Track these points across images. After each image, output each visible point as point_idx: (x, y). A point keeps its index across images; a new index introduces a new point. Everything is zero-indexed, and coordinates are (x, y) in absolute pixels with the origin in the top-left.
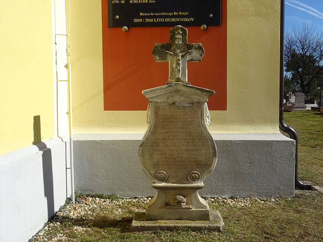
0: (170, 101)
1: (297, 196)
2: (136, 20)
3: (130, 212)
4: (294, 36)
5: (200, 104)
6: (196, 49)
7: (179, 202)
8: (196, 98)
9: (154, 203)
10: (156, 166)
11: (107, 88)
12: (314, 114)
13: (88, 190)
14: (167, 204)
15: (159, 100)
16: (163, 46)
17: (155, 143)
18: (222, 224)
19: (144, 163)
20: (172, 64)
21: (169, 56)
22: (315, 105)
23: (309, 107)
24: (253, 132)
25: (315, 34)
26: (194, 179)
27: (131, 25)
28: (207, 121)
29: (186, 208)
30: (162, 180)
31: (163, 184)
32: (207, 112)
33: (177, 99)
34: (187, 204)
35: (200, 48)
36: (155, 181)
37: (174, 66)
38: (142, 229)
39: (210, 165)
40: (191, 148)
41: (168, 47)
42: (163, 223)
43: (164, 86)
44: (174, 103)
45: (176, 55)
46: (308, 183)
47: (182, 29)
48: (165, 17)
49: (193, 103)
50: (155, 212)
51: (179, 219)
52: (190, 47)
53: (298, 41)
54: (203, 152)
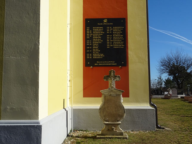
0: (110, 94)
1: (157, 130)
2: (96, 64)
3: (94, 135)
4: (171, 56)
5: (119, 95)
6: (118, 77)
7: (113, 129)
8: (118, 93)
9: (104, 130)
10: (105, 116)
11: (84, 89)
12: (181, 100)
13: (77, 128)
14: (109, 130)
15: (106, 94)
16: (107, 76)
17: (104, 108)
18: (127, 136)
19: (101, 115)
20: (110, 82)
21: (109, 79)
22: (184, 96)
23: (180, 96)
24: (140, 106)
25: (183, 55)
26: (118, 121)
27: (94, 66)
28: (122, 101)
29: (115, 131)
30: (107, 121)
31: (107, 123)
32: (122, 98)
33: (112, 93)
34: (115, 130)
35: (119, 77)
36: (104, 121)
37: (111, 82)
38: (101, 138)
39: (123, 116)
40: (117, 110)
41: (109, 76)
42: (107, 136)
43: (107, 89)
44: (111, 95)
45: (112, 79)
46: (163, 127)
47: (113, 71)
48: (106, 63)
49: (117, 95)
50: (104, 133)
51: (113, 135)
52: (116, 77)
53: (174, 59)
54: (121, 111)
